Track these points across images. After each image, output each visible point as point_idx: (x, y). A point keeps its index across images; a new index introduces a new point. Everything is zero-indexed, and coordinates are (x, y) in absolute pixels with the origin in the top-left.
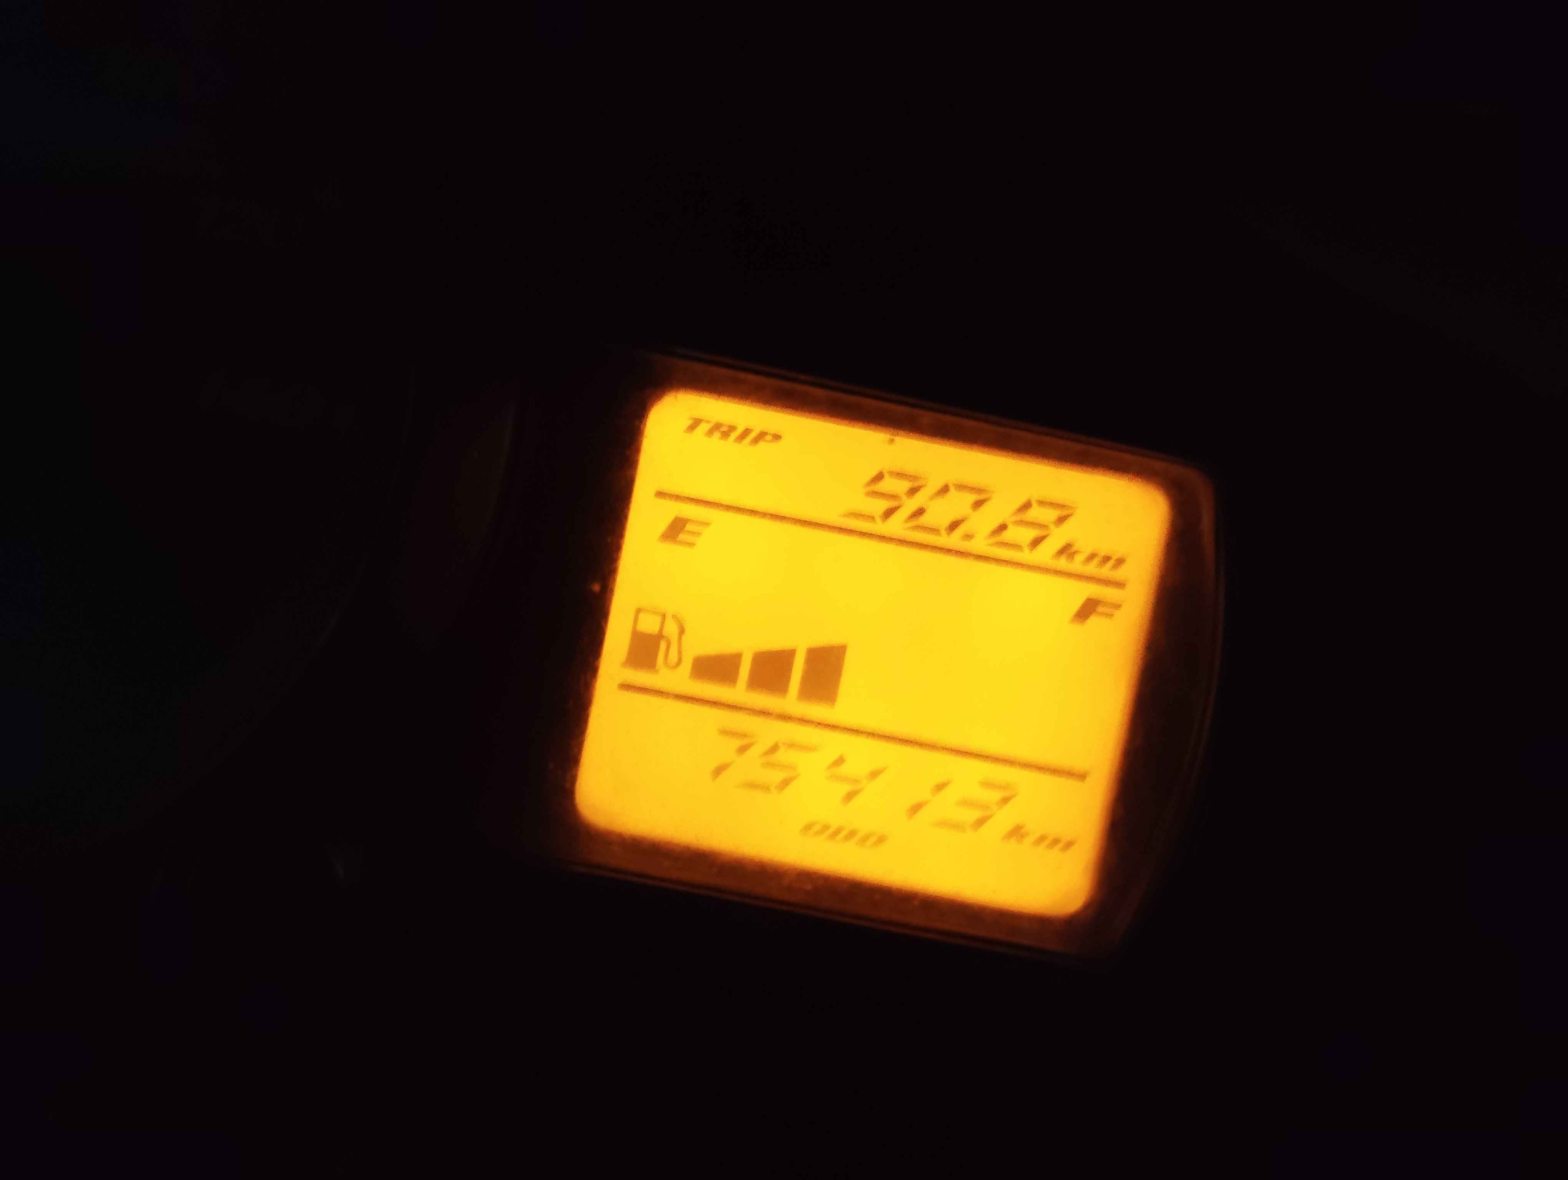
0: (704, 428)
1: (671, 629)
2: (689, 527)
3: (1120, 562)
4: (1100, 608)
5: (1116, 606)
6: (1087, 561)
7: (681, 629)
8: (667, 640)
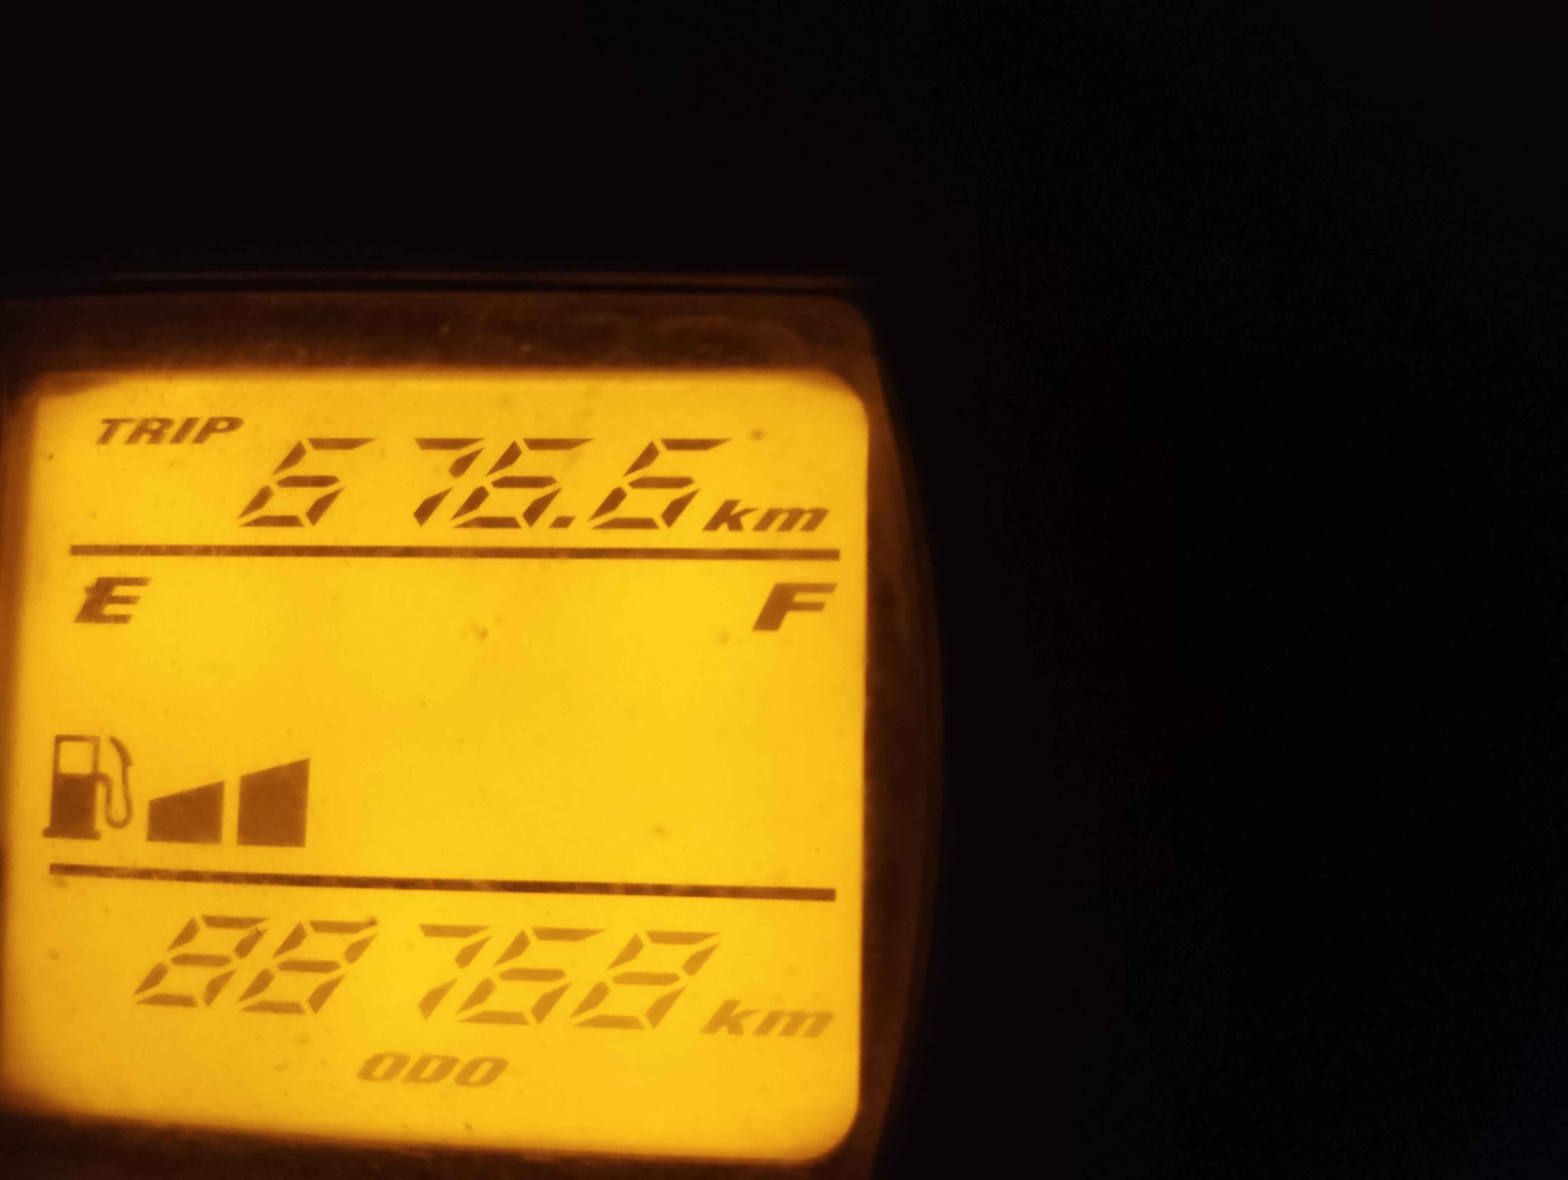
0: (125, 430)
1: (110, 765)
2: (120, 591)
3: (818, 516)
4: (800, 598)
5: (827, 588)
6: (764, 524)
7: (125, 760)
8: (105, 779)
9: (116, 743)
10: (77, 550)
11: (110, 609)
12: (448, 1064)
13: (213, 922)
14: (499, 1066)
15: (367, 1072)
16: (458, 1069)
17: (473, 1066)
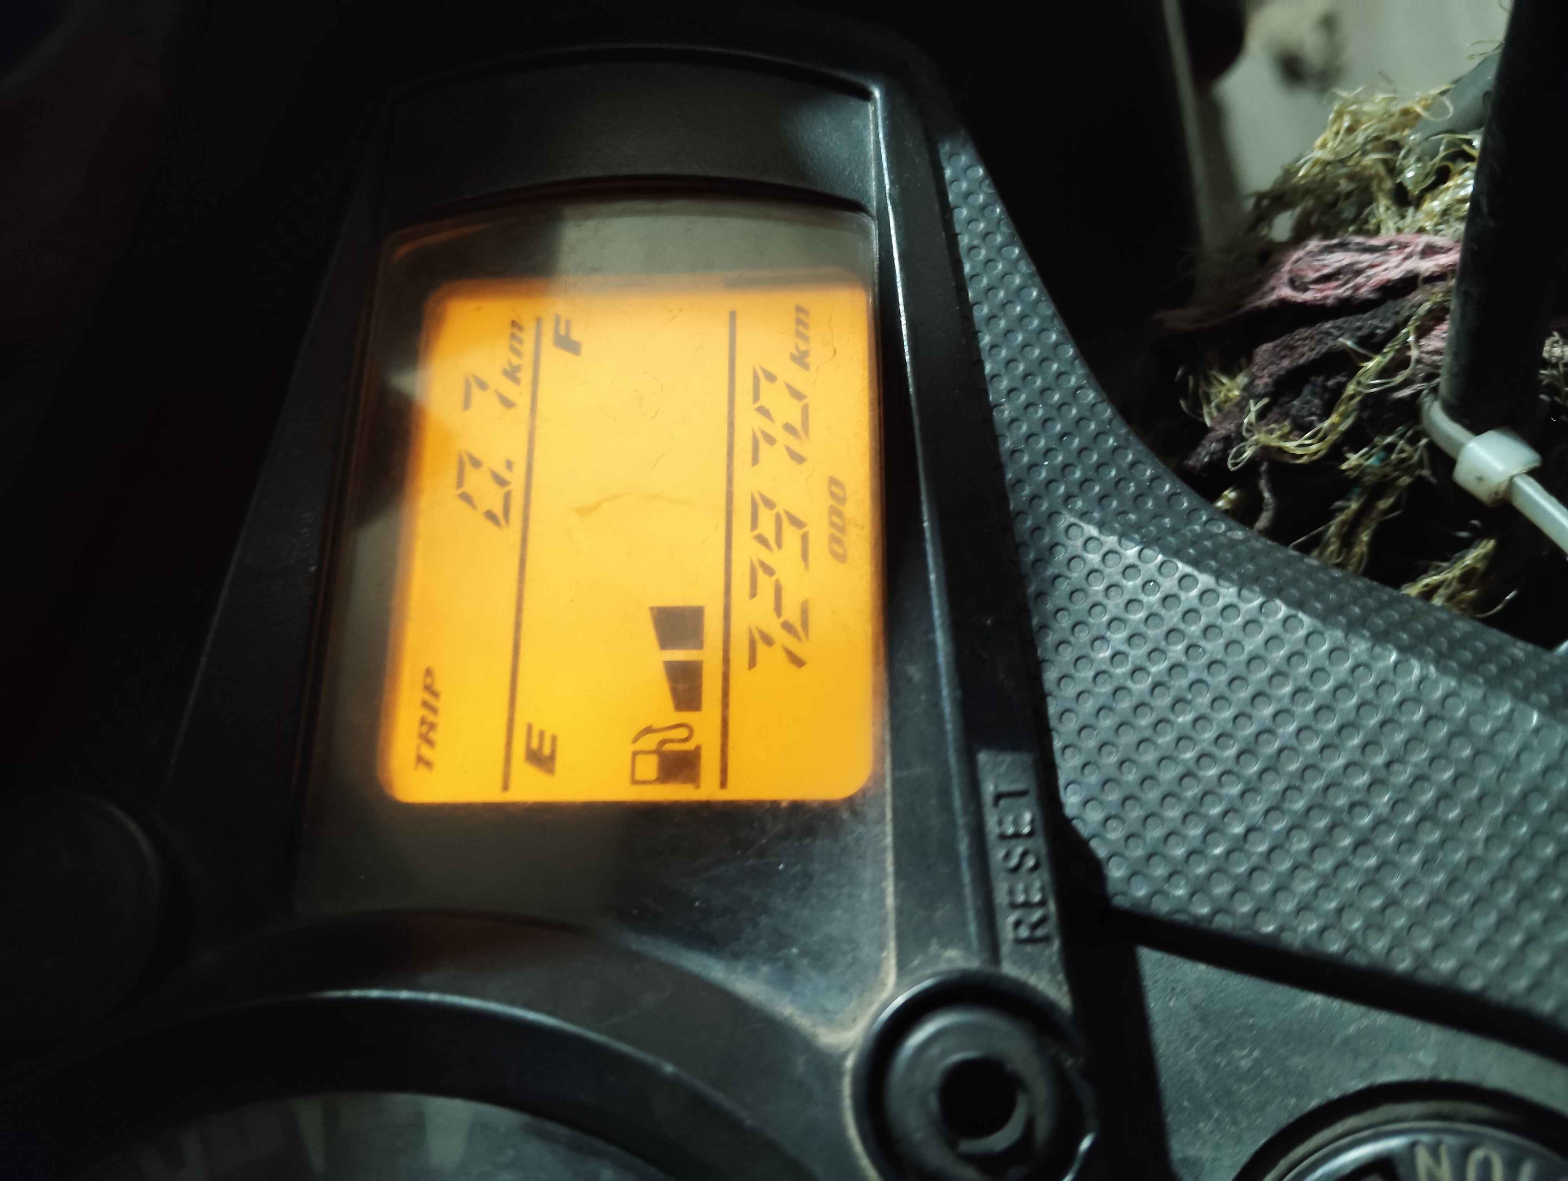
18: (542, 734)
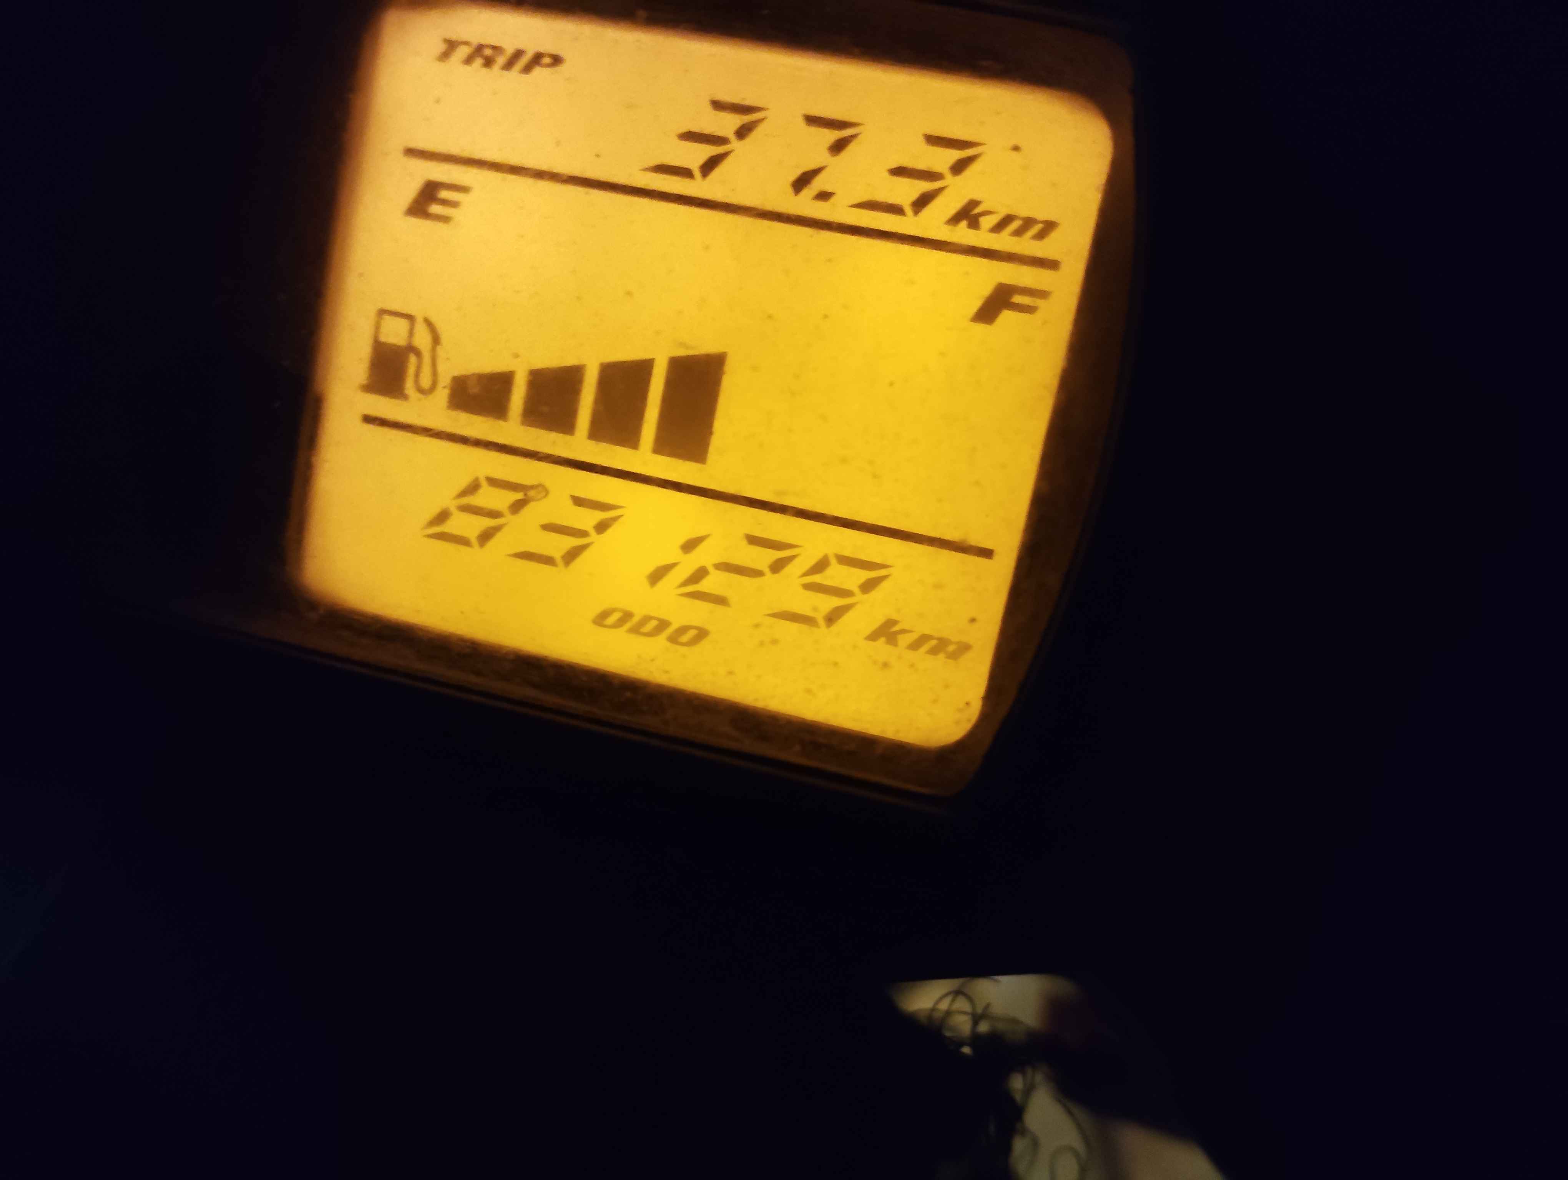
0: (463, 52)
1: (423, 340)
2: (444, 194)
3: (1049, 226)
4: (1017, 299)
5: (1042, 294)
6: (999, 227)
7: (436, 340)
8: (418, 353)
9: (429, 323)
10: (411, 152)
11: (435, 209)
12: (663, 625)
13: (493, 482)
14: (702, 634)
15: (600, 619)
16: (670, 630)
17: (683, 630)
18: (454, 204)
